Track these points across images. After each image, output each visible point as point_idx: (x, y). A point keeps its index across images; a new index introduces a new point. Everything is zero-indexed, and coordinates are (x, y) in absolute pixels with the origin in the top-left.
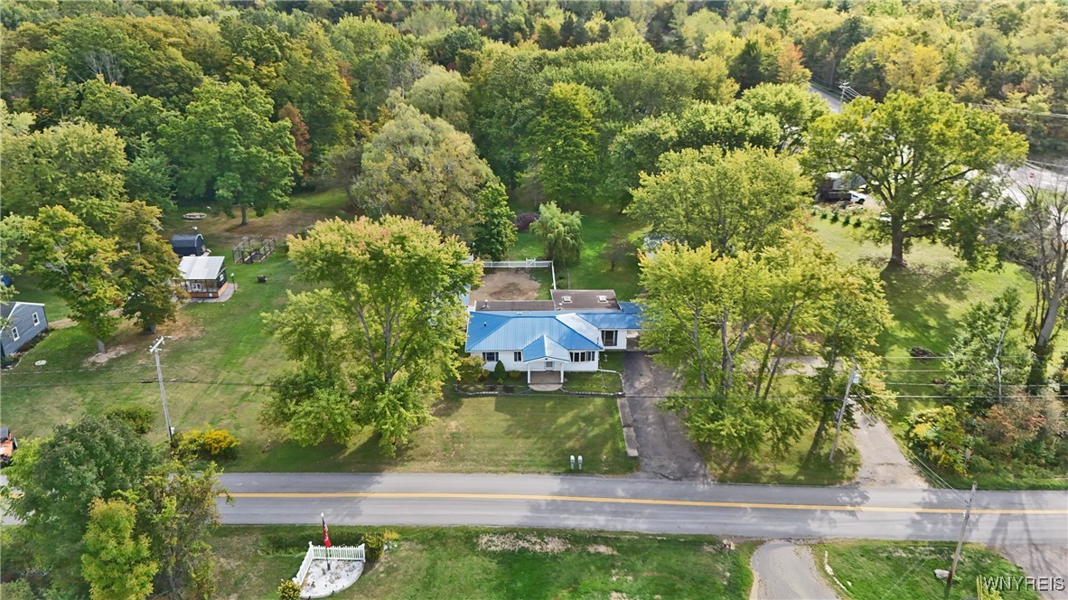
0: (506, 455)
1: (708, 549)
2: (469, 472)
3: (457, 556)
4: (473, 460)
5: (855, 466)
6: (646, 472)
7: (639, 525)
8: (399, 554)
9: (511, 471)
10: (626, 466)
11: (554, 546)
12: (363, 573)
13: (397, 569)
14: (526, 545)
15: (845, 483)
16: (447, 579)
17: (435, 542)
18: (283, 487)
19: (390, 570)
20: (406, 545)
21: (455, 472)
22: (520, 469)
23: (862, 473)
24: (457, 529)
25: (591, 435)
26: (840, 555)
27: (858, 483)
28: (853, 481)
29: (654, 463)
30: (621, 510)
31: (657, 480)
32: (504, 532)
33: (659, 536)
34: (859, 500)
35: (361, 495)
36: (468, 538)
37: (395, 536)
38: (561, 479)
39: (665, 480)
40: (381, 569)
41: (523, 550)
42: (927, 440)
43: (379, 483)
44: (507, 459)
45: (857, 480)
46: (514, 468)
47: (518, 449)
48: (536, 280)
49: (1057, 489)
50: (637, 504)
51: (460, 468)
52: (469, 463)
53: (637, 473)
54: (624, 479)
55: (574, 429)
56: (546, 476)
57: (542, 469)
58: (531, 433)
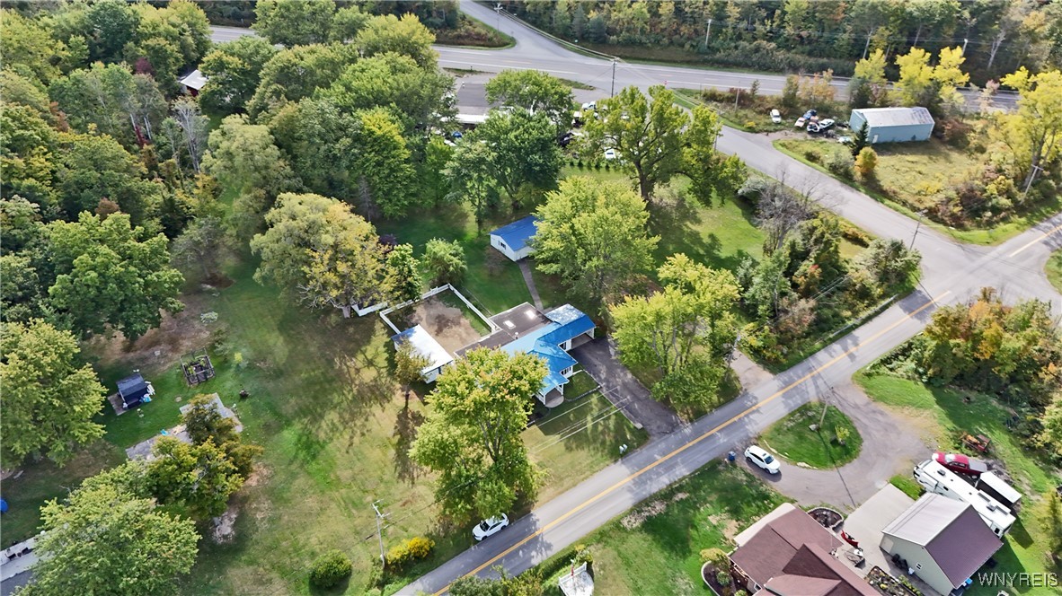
0: (580, 463)
1: (721, 468)
2: (574, 485)
3: (623, 541)
4: (567, 476)
5: (737, 378)
6: (654, 435)
7: (682, 471)
8: (594, 552)
9: (594, 472)
10: (643, 437)
11: (659, 507)
12: (592, 577)
13: (605, 565)
14: (647, 514)
15: (741, 392)
16: (634, 555)
17: (605, 538)
18: (489, 553)
19: (603, 567)
20: (592, 548)
21: (567, 490)
22: (597, 468)
23: (743, 381)
24: (606, 524)
25: (612, 427)
26: (771, 439)
27: (746, 390)
28: (743, 390)
29: (654, 427)
30: (668, 466)
31: (665, 437)
32: (631, 512)
33: (696, 471)
34: (754, 401)
35: (537, 533)
36: (617, 525)
37: (583, 546)
38: (623, 463)
39: (667, 435)
40: (598, 569)
41: (649, 518)
42: (759, 347)
43: (538, 520)
44: (583, 465)
45: (744, 388)
46: (593, 469)
47: (583, 456)
48: (452, 306)
49: (819, 350)
50: (670, 458)
51: (566, 485)
52: (567, 479)
53: (651, 438)
54: (648, 446)
55: (600, 428)
56: (613, 465)
57: (607, 462)
58: (580, 440)
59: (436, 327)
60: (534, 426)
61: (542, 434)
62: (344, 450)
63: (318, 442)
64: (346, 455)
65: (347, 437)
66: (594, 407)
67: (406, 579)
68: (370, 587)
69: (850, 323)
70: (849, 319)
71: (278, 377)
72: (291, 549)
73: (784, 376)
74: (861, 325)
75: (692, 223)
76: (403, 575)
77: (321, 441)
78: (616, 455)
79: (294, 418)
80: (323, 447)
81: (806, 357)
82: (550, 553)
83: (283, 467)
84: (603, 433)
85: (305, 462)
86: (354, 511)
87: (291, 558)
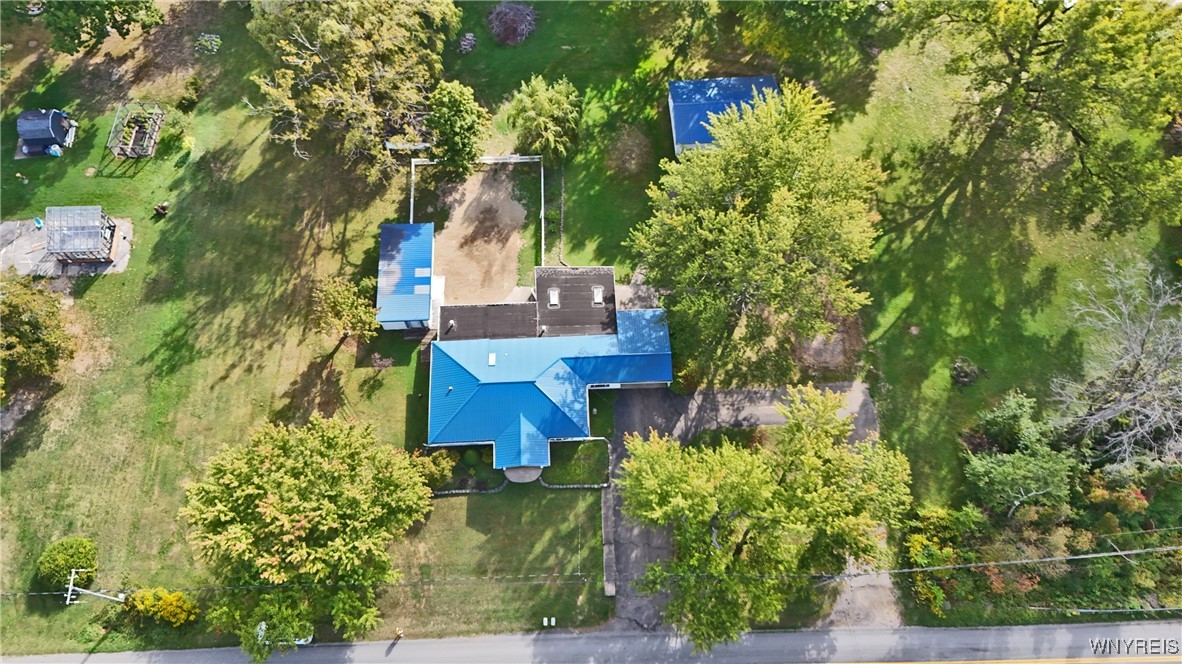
0: (478, 602)
2: (440, 636)
4: (445, 614)
5: (835, 595)
6: (620, 619)
9: (484, 630)
10: (603, 611)
15: (819, 623)
21: (426, 636)
22: (492, 626)
25: (569, 569)
27: (831, 623)
28: (828, 620)
29: (631, 605)
31: (632, 633)
34: (825, 654)
38: (535, 641)
39: (638, 632)
44: (479, 609)
45: (833, 617)
46: (488, 623)
47: (492, 593)
48: (519, 200)
49: (1026, 623)
51: (430, 628)
52: (440, 619)
53: (612, 621)
54: (597, 634)
55: (552, 561)
56: (519, 636)
57: (515, 625)
58: (504, 561)
59: (471, 229)
60: (464, 499)
61: (464, 519)
62: (210, 381)
63: (193, 347)
64: (208, 391)
65: (229, 361)
66: (571, 517)
67: (138, 641)
68: (96, 619)
69: (1135, 603)
70: (1142, 592)
71: (221, 202)
72: (54, 501)
73: (917, 637)
74: (1151, 617)
75: (1039, 223)
76: (139, 632)
77: (197, 346)
78: (534, 624)
79: (192, 287)
80: (191, 361)
81: (988, 623)
83: (128, 363)
84: (550, 570)
85: (159, 373)
86: (156, 489)
87: (45, 516)
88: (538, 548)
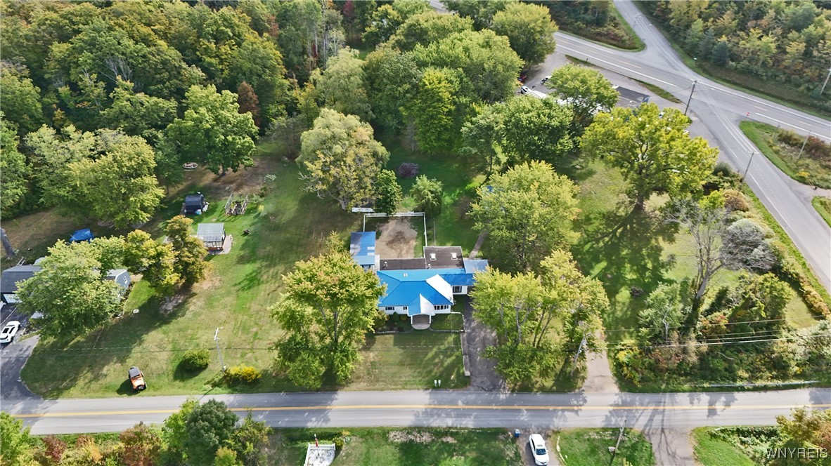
0: (400, 377)
1: (501, 437)
2: (382, 390)
3: (379, 446)
4: (384, 381)
5: (583, 379)
6: (473, 386)
7: (469, 423)
8: (352, 445)
9: (404, 388)
10: (464, 382)
11: (426, 438)
12: (335, 457)
13: (351, 454)
14: (413, 438)
15: (577, 390)
16: (375, 460)
17: (368, 437)
18: (288, 403)
19: (348, 455)
20: (354, 439)
21: (374, 390)
22: (408, 387)
23: (587, 382)
24: (378, 428)
25: (446, 364)
26: (565, 439)
27: (583, 390)
28: (581, 389)
29: (479, 380)
30: (461, 414)
31: (480, 392)
32: (402, 430)
33: (478, 429)
34: (581, 403)
35: (328, 407)
36: (384, 433)
37: (348, 433)
38: (430, 393)
39: (483, 391)
40: (344, 454)
41: (411, 441)
42: (623, 363)
43: (337, 399)
44: (401, 380)
45: (583, 388)
46: (405, 386)
47: (407, 373)
48: (414, 229)
49: (684, 391)
50: (468, 409)
51: (377, 386)
52: (381, 383)
53: (469, 387)
54: (462, 392)
55: (437, 360)
56: (422, 391)
57: (419, 387)
58: (414, 360)
59: (391, 239)
60: (392, 336)
61: (392, 343)
62: (267, 292)
63: (259, 280)
64: (266, 296)
65: (277, 285)
66: (446, 343)
67: (229, 390)
68: (208, 383)
69: (739, 383)
70: (742, 379)
71: (274, 230)
72: (190, 336)
73: (628, 397)
74: (749, 390)
75: (664, 239)
76: (230, 387)
77: (262, 280)
78: (431, 386)
79: (260, 259)
80: (259, 284)
81: (665, 391)
82: (324, 425)
83: (228, 286)
84: (436, 364)
85: (243, 289)
86: (240, 333)
87: (185, 342)
88: (430, 355)
